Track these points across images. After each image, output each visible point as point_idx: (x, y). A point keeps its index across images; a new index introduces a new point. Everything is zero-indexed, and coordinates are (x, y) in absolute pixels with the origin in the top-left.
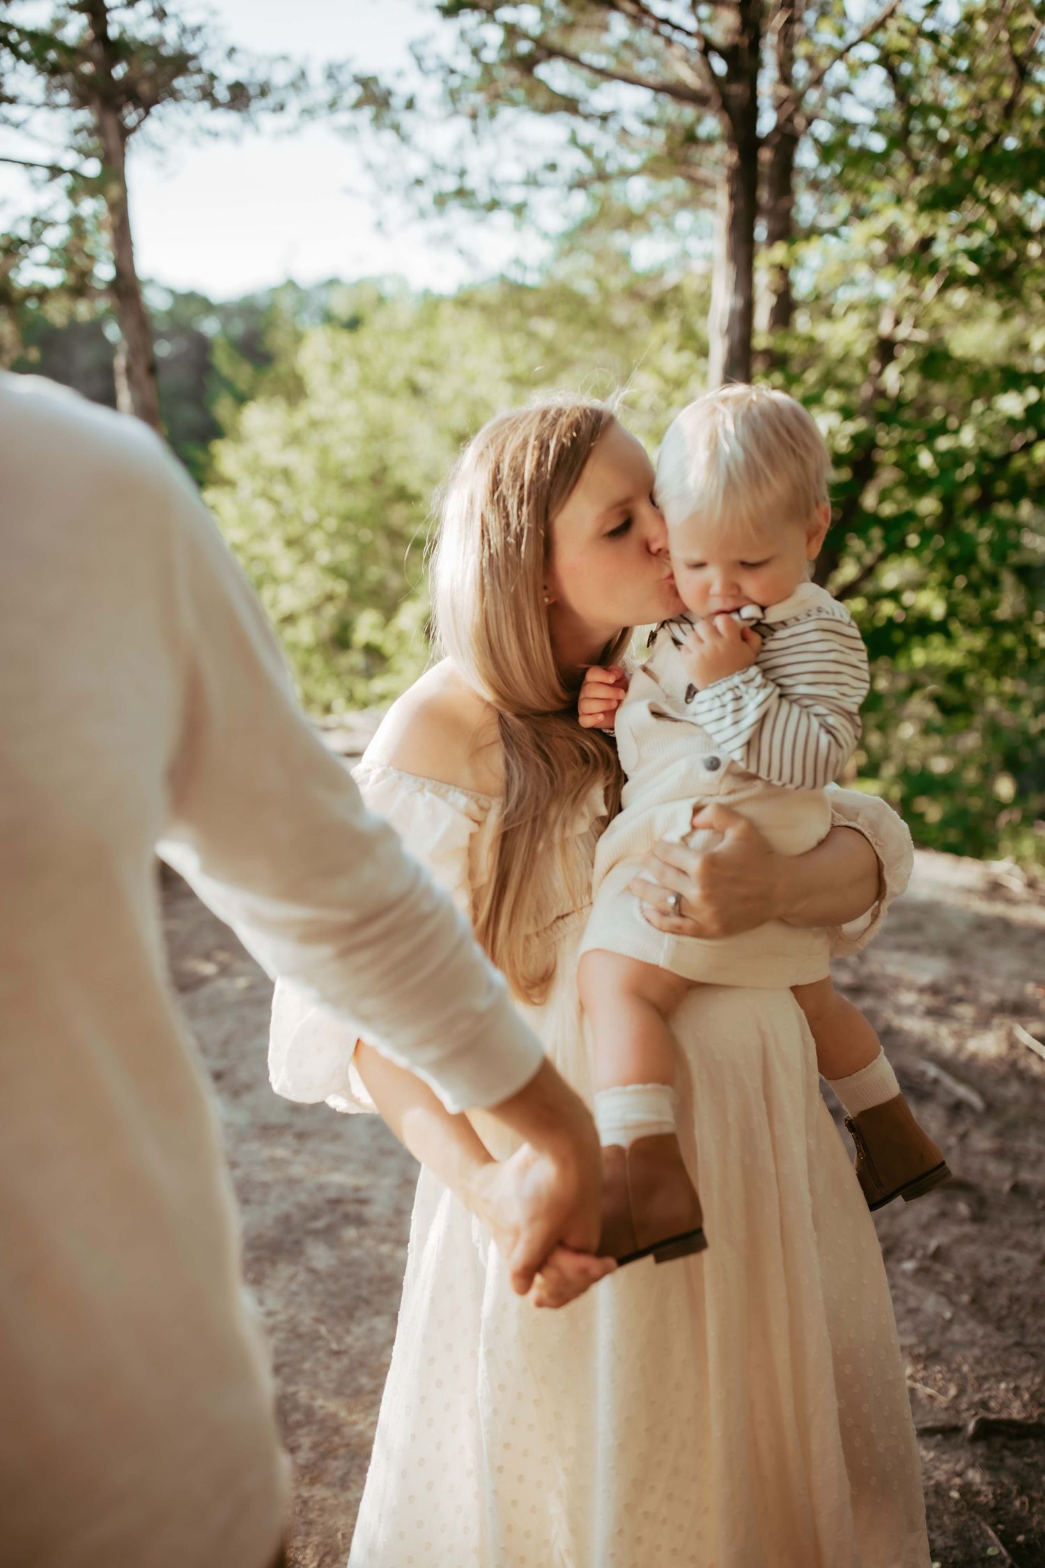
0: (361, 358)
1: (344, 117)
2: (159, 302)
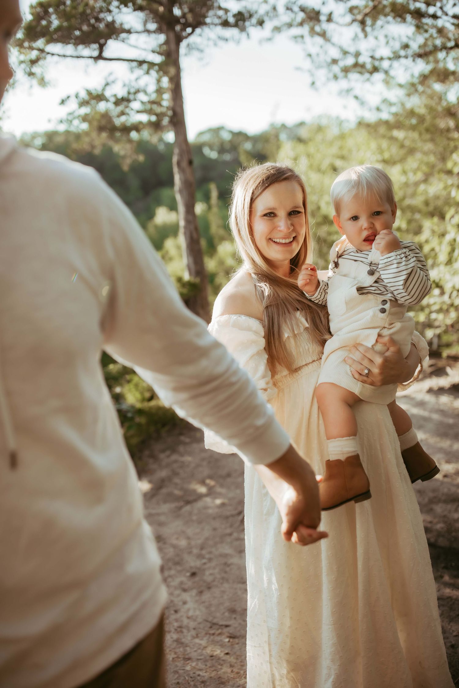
0: (309, 156)
1: (296, 31)
2: (226, 136)
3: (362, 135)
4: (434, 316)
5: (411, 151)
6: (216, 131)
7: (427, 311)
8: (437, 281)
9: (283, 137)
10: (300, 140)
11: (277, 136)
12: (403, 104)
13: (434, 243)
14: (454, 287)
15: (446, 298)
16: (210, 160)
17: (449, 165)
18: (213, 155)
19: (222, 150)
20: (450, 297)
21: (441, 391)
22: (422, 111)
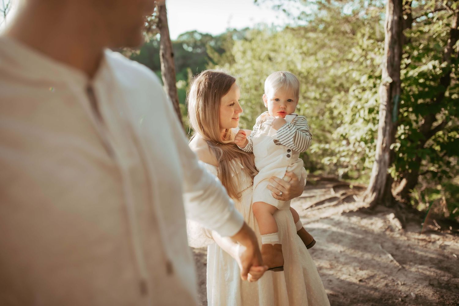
2: (198, 37)
3: (289, 36)
4: (342, 159)
5: (323, 46)
6: (192, 33)
7: (338, 156)
8: (344, 134)
9: (235, 37)
10: (246, 39)
11: (231, 37)
12: (316, 15)
13: (341, 108)
14: (356, 139)
15: (351, 146)
16: (188, 52)
17: (350, 56)
18: (190, 49)
19: (195, 46)
20: (354, 146)
21: (351, 213)
22: (328, 19)
